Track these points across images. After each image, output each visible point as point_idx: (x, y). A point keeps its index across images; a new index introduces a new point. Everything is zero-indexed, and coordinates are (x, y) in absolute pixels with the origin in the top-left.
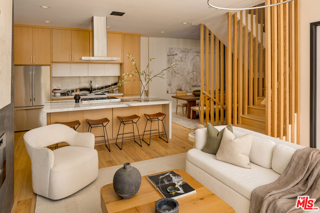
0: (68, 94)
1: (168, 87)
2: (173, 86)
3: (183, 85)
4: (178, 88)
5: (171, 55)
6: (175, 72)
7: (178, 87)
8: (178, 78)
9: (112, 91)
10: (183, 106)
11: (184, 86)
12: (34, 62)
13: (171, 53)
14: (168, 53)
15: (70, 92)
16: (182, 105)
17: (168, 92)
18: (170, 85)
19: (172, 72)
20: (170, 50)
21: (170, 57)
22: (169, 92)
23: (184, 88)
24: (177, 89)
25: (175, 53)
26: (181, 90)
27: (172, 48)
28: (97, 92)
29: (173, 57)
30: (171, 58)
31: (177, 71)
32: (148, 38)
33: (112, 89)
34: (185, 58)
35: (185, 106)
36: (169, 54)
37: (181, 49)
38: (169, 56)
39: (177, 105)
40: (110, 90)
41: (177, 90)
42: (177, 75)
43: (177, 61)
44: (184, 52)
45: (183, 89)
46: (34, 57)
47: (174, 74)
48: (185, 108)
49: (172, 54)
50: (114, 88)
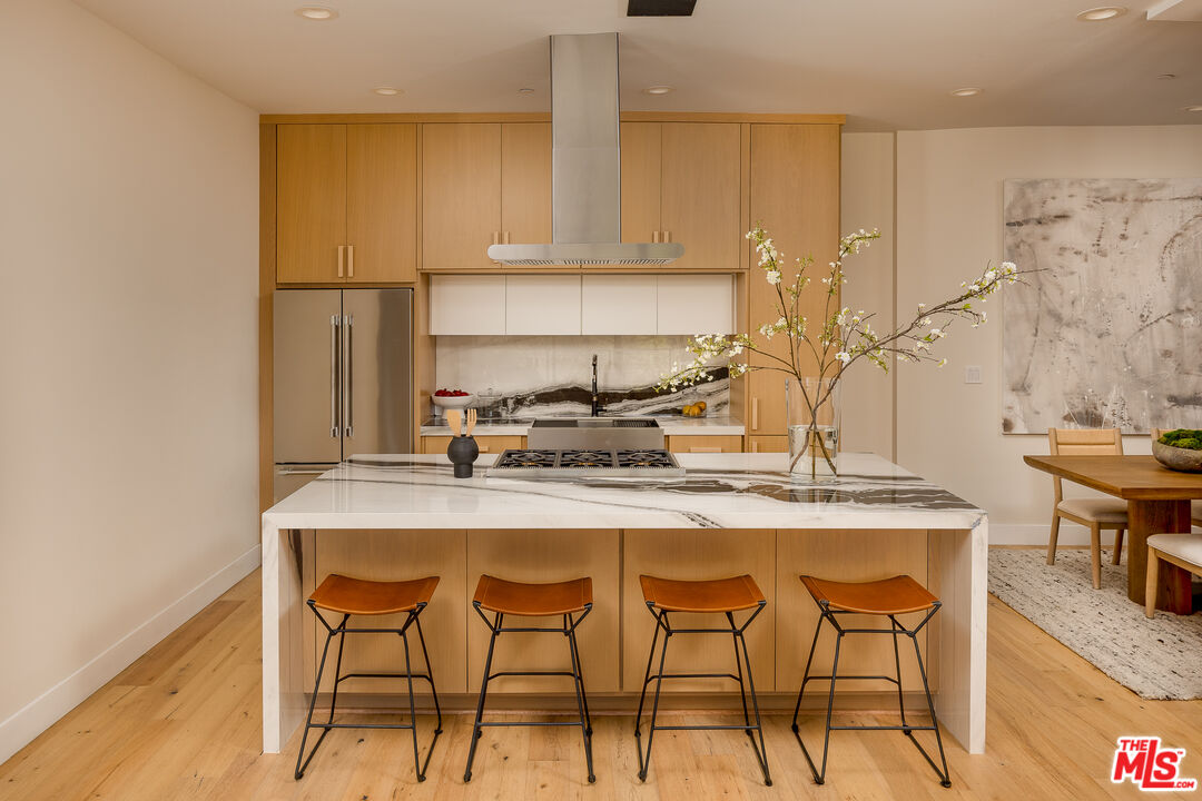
0: (499, 415)
1: (1012, 398)
2: (1040, 394)
3: (1109, 390)
4: (1072, 406)
5: (1027, 222)
6: (1058, 318)
7: (1076, 401)
8: (1075, 349)
9: (696, 411)
10: (1100, 526)
11: (1113, 396)
12: (351, 274)
13: (1028, 208)
14: (1009, 209)
15: (510, 402)
16: (1088, 517)
17: (1007, 425)
18: (1021, 388)
19: (1038, 318)
20: (1022, 194)
21: (1024, 230)
22: (1019, 428)
23: (1117, 408)
24: (1067, 410)
25: (1053, 207)
26: (1092, 419)
27: (1034, 184)
28: (626, 409)
29: (1039, 230)
30: (1028, 235)
31: (1066, 312)
32: (891, 135)
33: (696, 400)
34: (1123, 237)
35: (1109, 526)
36: (1018, 215)
37: (1095, 186)
38: (1020, 224)
39: (1057, 510)
40: (688, 402)
41: (1067, 418)
42: (1070, 335)
43: (1070, 255)
44: (1114, 199)
45: (1107, 415)
46: (350, 249)
47: (1048, 325)
48: (1109, 536)
49: (1037, 215)
50: (709, 394)
